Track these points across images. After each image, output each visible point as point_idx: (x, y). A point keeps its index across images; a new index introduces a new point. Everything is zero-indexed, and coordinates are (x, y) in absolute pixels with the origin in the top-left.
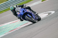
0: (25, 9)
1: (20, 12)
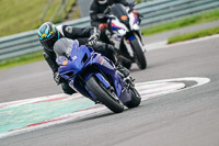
0: (91, 51)
1: (70, 59)
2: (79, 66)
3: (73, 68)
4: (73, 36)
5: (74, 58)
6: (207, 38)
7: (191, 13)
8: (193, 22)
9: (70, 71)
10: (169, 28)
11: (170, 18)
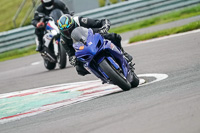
1: (86, 44)
2: (94, 50)
3: (89, 52)
4: (88, 25)
5: (90, 43)
6: (166, 37)
7: (151, 15)
8: (152, 23)
9: (87, 55)
10: (130, 29)
11: (131, 20)
